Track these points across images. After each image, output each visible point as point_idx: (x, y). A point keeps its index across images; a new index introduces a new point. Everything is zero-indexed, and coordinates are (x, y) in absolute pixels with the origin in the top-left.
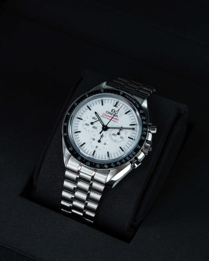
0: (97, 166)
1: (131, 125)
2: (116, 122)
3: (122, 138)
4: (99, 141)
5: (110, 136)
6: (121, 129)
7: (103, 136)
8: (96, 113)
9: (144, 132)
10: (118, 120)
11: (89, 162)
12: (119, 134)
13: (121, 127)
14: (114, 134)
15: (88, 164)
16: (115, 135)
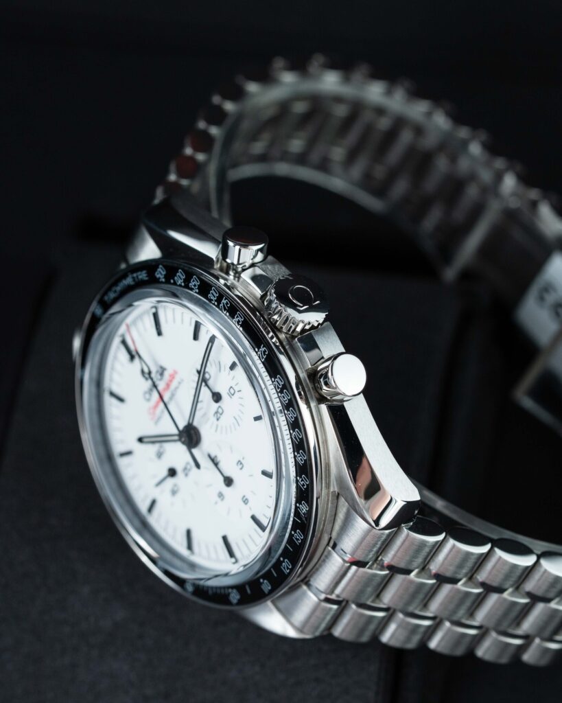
0: (297, 539)
1: (196, 337)
2: (180, 383)
3: (232, 391)
4: (229, 482)
5: (219, 429)
6: (203, 378)
7: (216, 457)
8: (140, 440)
9: (221, 305)
10: (175, 372)
11: (282, 559)
12: (217, 397)
13: (197, 375)
14: (218, 414)
15: (288, 568)
16: (220, 411)
